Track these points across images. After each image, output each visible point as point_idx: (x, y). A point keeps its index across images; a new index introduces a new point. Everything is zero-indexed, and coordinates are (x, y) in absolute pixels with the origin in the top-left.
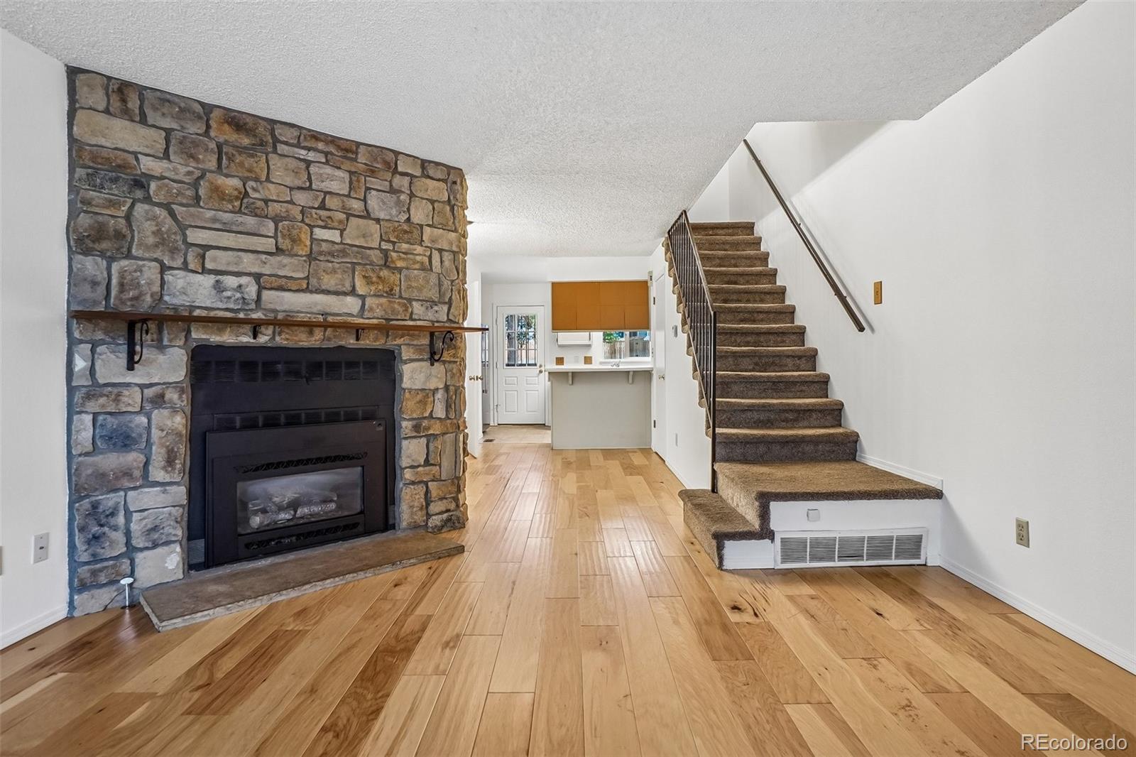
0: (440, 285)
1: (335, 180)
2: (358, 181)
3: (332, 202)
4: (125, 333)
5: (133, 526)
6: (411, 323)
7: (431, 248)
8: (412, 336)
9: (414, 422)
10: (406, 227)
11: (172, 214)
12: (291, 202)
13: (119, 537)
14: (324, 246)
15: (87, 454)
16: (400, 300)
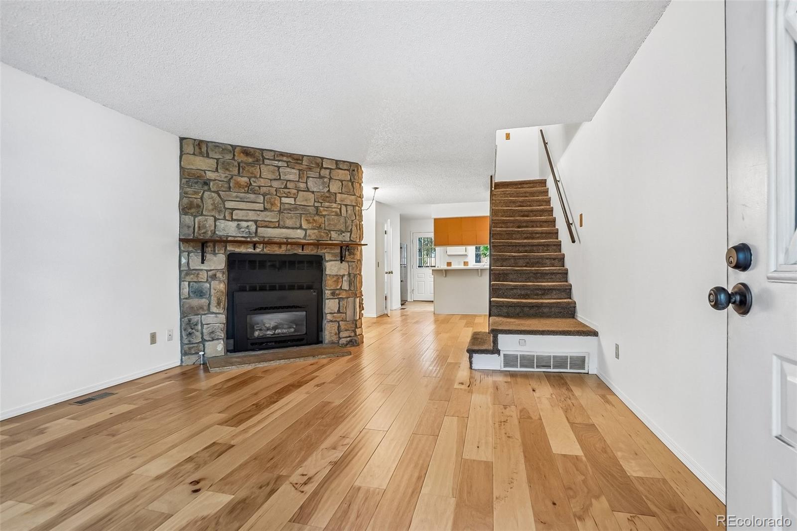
0: (346, 223)
1: (292, 174)
2: (303, 174)
3: (289, 185)
4: (201, 248)
5: (204, 331)
6: (331, 242)
7: (341, 204)
8: (331, 248)
9: (332, 291)
10: (327, 195)
11: (219, 195)
12: (271, 186)
13: (199, 334)
14: (287, 206)
15: (186, 299)
16: (325, 231)
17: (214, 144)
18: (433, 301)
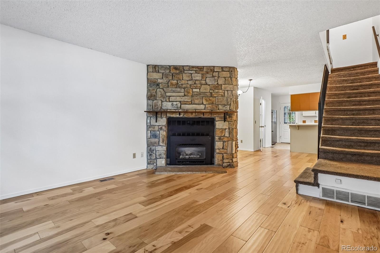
0: (227, 100)
1: (198, 77)
2: (204, 76)
3: (197, 82)
4: (155, 115)
5: (157, 154)
6: (219, 111)
7: (224, 90)
8: (219, 114)
9: (219, 137)
10: (217, 86)
11: (164, 90)
12: (188, 84)
13: (154, 155)
14: (195, 93)
15: (149, 138)
16: (215, 105)
17: (161, 66)
18: (290, 143)
